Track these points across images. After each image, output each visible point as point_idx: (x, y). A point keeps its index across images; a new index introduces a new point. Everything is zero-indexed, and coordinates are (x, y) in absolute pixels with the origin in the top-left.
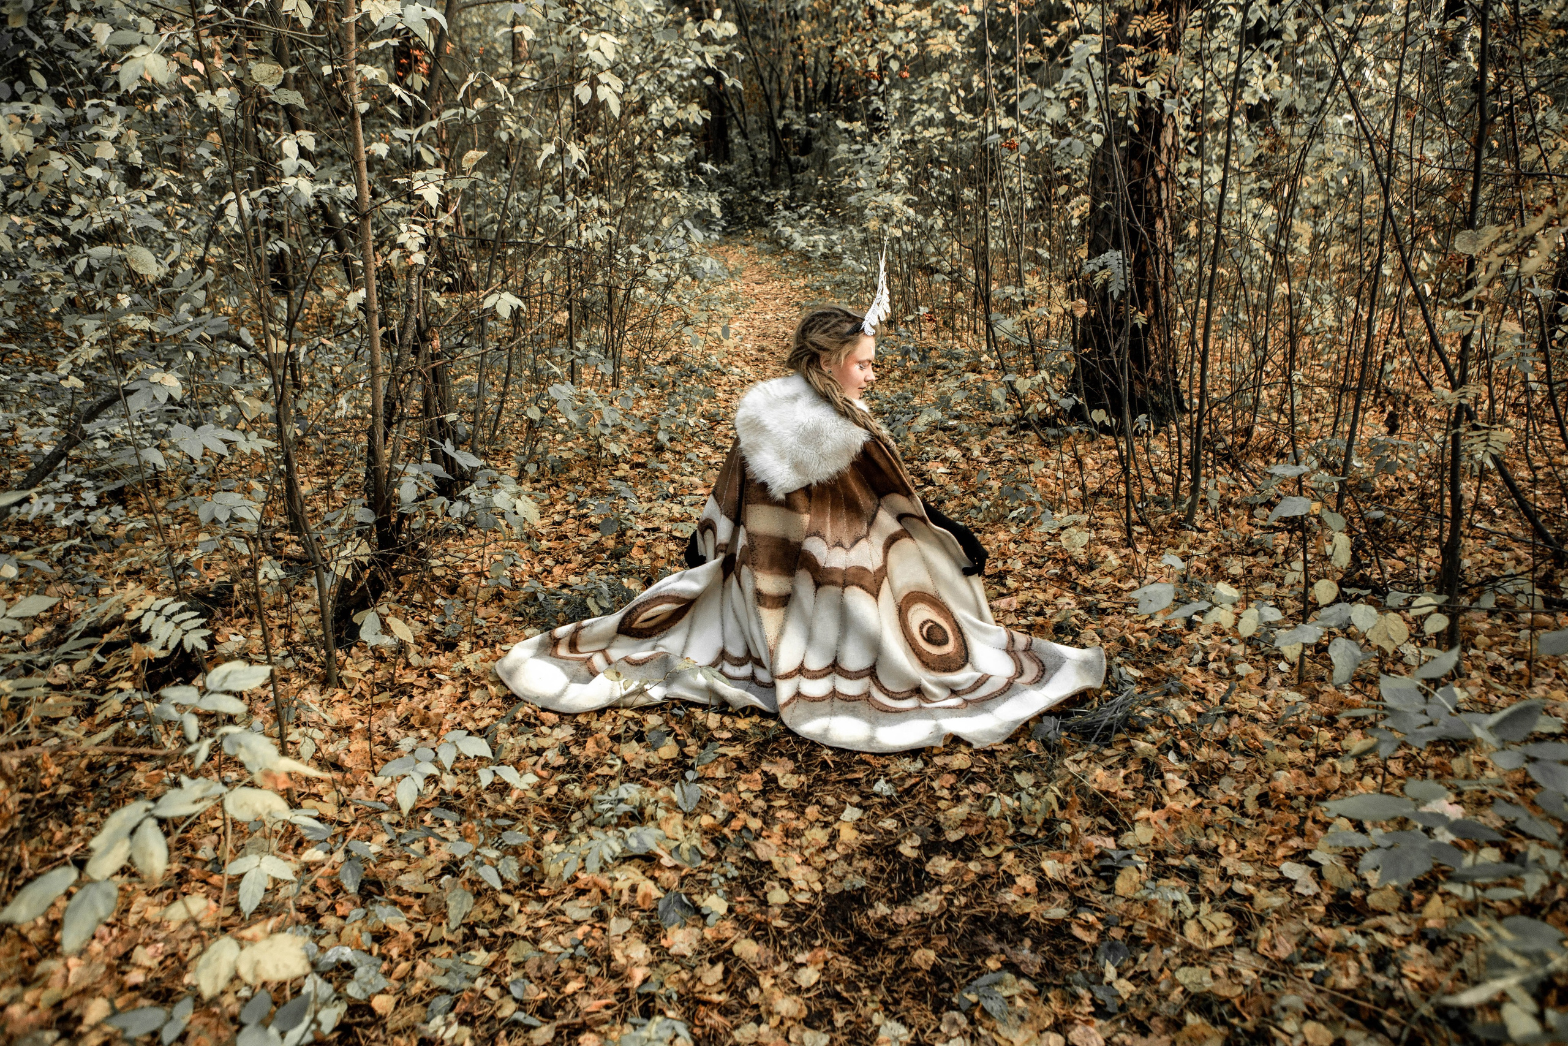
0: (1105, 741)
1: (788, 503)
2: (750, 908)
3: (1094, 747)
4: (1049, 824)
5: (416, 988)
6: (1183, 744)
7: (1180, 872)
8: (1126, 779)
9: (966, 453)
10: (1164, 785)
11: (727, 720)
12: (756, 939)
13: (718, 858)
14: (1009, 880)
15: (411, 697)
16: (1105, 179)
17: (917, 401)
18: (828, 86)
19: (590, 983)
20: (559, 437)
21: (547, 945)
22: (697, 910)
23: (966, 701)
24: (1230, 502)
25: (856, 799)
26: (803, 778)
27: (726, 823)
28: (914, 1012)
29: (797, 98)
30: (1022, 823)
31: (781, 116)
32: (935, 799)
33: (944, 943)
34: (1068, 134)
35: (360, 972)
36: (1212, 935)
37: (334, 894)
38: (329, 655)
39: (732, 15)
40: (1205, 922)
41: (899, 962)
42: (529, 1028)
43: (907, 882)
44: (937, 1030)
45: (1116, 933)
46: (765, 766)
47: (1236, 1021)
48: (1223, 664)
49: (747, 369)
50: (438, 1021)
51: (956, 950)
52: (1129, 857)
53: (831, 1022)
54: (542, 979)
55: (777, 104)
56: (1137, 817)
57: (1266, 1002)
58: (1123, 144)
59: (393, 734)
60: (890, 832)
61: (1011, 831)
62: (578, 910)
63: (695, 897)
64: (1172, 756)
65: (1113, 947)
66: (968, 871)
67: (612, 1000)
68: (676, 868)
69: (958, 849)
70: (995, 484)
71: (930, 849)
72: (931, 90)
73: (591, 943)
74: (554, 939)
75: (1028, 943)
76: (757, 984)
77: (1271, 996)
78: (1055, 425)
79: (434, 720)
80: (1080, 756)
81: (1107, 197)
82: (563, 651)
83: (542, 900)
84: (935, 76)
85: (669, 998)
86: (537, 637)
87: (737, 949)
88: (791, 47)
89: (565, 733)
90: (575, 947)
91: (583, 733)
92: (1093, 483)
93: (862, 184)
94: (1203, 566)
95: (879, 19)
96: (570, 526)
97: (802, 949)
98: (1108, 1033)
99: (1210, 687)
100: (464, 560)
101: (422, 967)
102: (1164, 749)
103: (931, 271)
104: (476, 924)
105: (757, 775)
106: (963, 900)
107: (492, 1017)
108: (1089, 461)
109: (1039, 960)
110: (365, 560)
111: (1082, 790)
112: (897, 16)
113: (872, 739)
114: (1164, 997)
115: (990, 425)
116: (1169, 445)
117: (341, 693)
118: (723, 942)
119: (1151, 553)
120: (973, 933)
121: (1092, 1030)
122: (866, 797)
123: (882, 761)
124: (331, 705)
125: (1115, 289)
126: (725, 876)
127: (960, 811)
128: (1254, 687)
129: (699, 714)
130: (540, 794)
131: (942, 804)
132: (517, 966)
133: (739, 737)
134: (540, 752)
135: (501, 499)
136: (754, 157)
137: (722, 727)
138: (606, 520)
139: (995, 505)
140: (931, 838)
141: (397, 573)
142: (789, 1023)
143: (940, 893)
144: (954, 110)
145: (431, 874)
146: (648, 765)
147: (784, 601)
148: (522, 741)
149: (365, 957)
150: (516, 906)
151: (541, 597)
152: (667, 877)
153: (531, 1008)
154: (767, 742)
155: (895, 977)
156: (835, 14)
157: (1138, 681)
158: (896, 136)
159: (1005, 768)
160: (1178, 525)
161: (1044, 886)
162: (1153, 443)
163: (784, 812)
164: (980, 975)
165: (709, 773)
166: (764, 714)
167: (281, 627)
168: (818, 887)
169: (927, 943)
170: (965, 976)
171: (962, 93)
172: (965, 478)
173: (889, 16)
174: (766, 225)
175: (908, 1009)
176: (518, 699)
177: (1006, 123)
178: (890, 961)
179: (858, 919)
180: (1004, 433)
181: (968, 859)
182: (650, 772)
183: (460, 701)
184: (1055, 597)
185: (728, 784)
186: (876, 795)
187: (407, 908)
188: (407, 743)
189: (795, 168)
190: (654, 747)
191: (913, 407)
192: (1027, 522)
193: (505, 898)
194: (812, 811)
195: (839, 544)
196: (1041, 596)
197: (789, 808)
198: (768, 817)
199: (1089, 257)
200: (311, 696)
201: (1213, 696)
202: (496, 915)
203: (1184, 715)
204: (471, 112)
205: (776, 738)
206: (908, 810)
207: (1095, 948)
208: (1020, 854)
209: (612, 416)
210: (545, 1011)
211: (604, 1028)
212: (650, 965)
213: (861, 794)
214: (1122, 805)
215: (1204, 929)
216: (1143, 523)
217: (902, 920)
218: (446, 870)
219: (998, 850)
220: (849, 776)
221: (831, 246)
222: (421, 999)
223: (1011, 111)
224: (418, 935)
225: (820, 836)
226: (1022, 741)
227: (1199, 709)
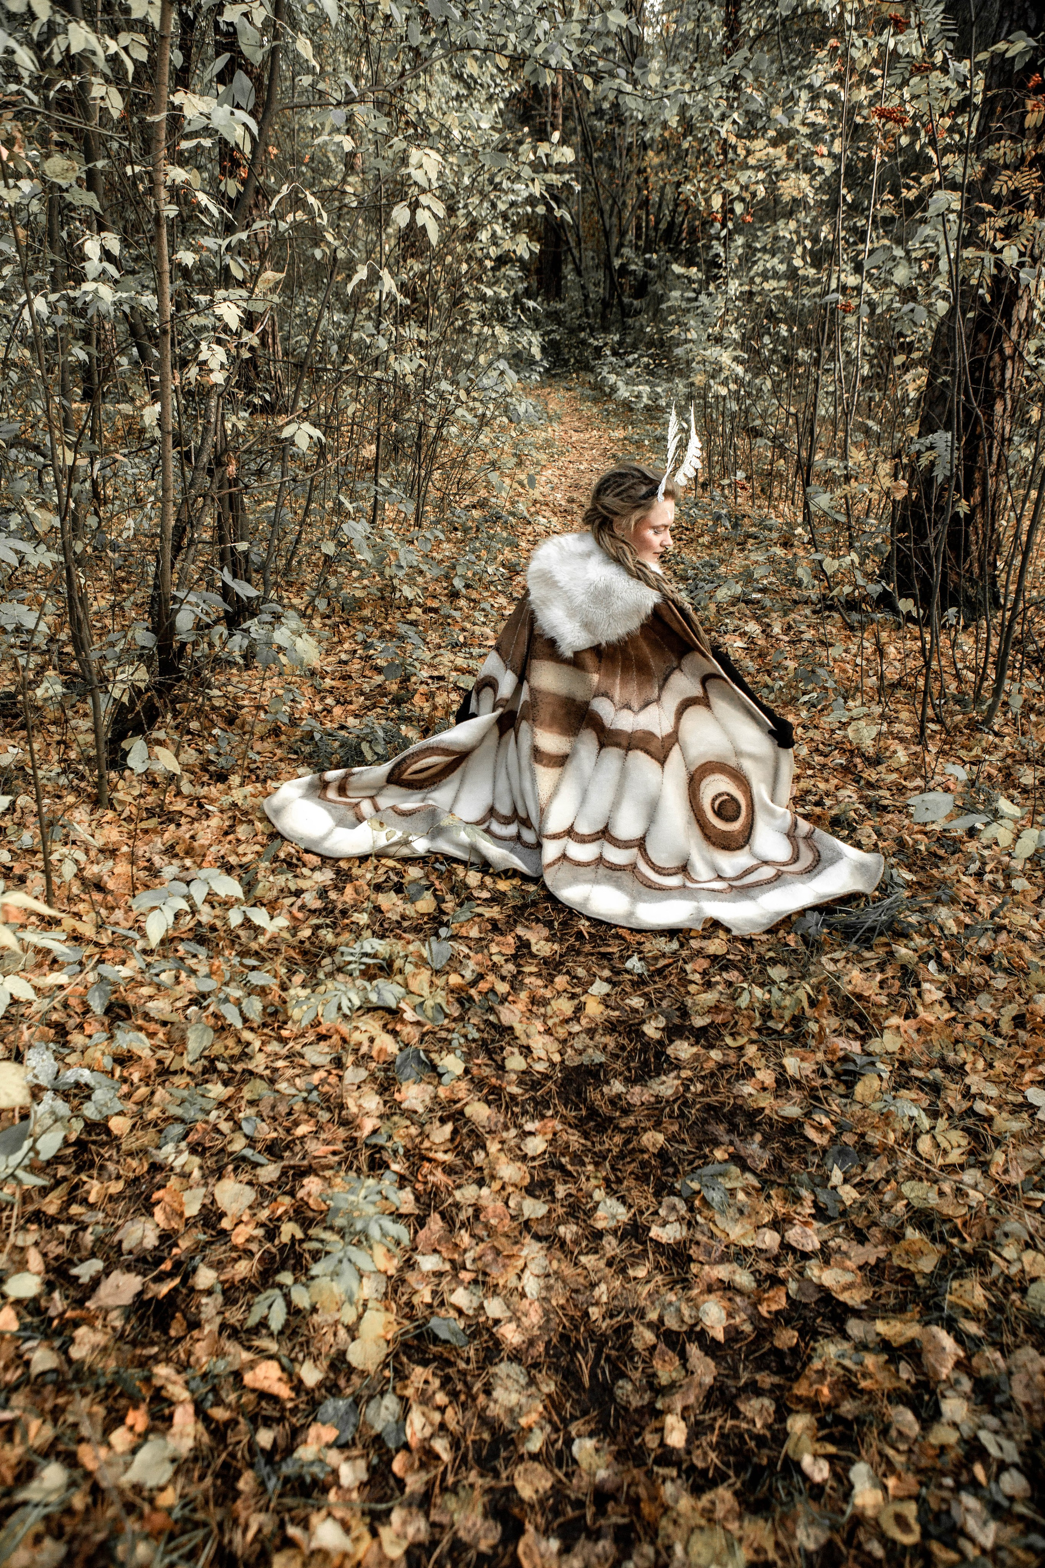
0: (866, 943)
1: (576, 662)
2: (487, 1071)
3: (854, 947)
4: (797, 1021)
5: (153, 1114)
6: (946, 954)
7: (922, 1085)
8: (882, 984)
9: (766, 630)
10: (919, 994)
11: (488, 880)
12: (489, 1103)
13: (461, 1019)
14: (749, 1072)
15: (179, 825)
16: (946, 353)
17: (722, 570)
18: (671, 224)
19: (320, 1128)
20: (355, 574)
21: (282, 1086)
22: (434, 1067)
23: (731, 887)
24: (1032, 709)
25: (606, 973)
26: (556, 947)
27: (473, 984)
28: (635, 1193)
29: (638, 237)
30: (770, 1017)
31: (618, 254)
32: (685, 982)
33: (675, 1128)
34: (914, 299)
35: (98, 1095)
36: (945, 1152)
37: (85, 1013)
38: (101, 777)
39: (576, 139)
40: (940, 1139)
41: (627, 1142)
42: (256, 1165)
43: (645, 1063)
44: (656, 1213)
45: (849, 1139)
46: (520, 931)
47: (955, 1241)
48: (999, 877)
49: (554, 520)
50: (169, 1148)
51: (686, 1137)
52: (873, 1064)
53: (552, 1193)
54: (274, 1119)
55: (615, 240)
56: (887, 1023)
57: (989, 1225)
58: (971, 315)
59: (156, 859)
60: (636, 1011)
61: (758, 1023)
62: (318, 1055)
63: (433, 1056)
64: (932, 966)
65: (843, 1153)
66: (709, 1058)
67: (339, 1147)
68: (418, 1023)
69: (701, 1036)
70: (791, 664)
71: (673, 1032)
72: (776, 238)
73: (326, 1088)
74: (291, 1080)
75: (758, 1137)
76: (484, 1147)
77: (995, 1221)
78: (861, 611)
79: (198, 851)
80: (837, 955)
81: (946, 373)
82: (332, 794)
83: (283, 1041)
84: (781, 223)
85: (395, 1152)
86: (307, 776)
87: (468, 1111)
88: (635, 179)
89: (326, 876)
90: (310, 1092)
91: (343, 877)
92: (892, 674)
93: (692, 335)
94: (994, 772)
95: (731, 155)
96: (356, 666)
97: (533, 1118)
98: (825, 1237)
99: (982, 899)
100: (247, 692)
101: (161, 1094)
102: (925, 958)
103: (755, 433)
104: (217, 1058)
105: (510, 939)
106: (700, 1087)
107: (222, 1150)
108: (891, 650)
109: (767, 1156)
110: (142, 685)
111: (834, 991)
112: (749, 152)
113: (631, 914)
114: (886, 1208)
115: (795, 602)
116: (977, 641)
117: (110, 815)
118: (455, 1102)
119: (941, 752)
120: (705, 1121)
121: (809, 1231)
122: (617, 972)
123: (638, 937)
124: (100, 825)
125: (940, 474)
126: (465, 1036)
127: (709, 998)
128: (1028, 904)
129: (460, 870)
130: (294, 935)
131: (692, 988)
132: (252, 1103)
133: (497, 898)
134: (298, 893)
135: (281, 636)
136: (586, 296)
137: (482, 886)
138: (391, 664)
139: (789, 686)
140: (677, 1021)
141: (175, 700)
142: (510, 1189)
143: (678, 1077)
144: (798, 262)
145: (179, 1004)
146: (404, 917)
147: (561, 761)
148: (281, 880)
149: (105, 1080)
150: (257, 1044)
151: (317, 736)
152: (410, 1033)
153: (260, 1146)
154: (525, 906)
155: (621, 1156)
156: (686, 145)
157: (909, 885)
158: (734, 287)
159: (761, 959)
160: (974, 727)
161: (783, 1082)
162: (962, 638)
163: (532, 979)
164: (706, 1164)
165: (463, 932)
166: (525, 878)
167: (59, 743)
168: (557, 1058)
169: (658, 1126)
170: (691, 1163)
171: (808, 244)
172: (762, 655)
173: (742, 152)
174: (591, 369)
175: (629, 1189)
176: (284, 839)
177: (852, 280)
178: (618, 1139)
179: (592, 1095)
180: (808, 612)
181: (711, 1047)
182: (406, 924)
183: (226, 834)
184: (837, 788)
185: (480, 945)
186: (627, 971)
187: (151, 1035)
188: (170, 870)
189: (626, 312)
190: (412, 900)
191: (718, 577)
192: (818, 708)
193: (247, 1035)
194: (561, 981)
195: (627, 706)
196: (822, 786)
197: (539, 975)
198: (516, 982)
199: (920, 435)
200: (81, 816)
201: (984, 908)
202: (237, 1051)
203: (951, 924)
204: (283, 226)
205: (534, 903)
206: (657, 991)
207: (825, 1151)
208: (763, 1048)
209: (409, 556)
210: (273, 1150)
211: (328, 1173)
212: (381, 1117)
213: (613, 969)
214: (874, 1010)
215: (938, 1145)
216: (939, 720)
217: (635, 1100)
218: (193, 1002)
219: (741, 1041)
220: (603, 950)
221: (655, 397)
222: (156, 1125)
223: (858, 268)
224: (160, 1062)
225: (565, 1006)
226: (781, 933)
227: (967, 921)
